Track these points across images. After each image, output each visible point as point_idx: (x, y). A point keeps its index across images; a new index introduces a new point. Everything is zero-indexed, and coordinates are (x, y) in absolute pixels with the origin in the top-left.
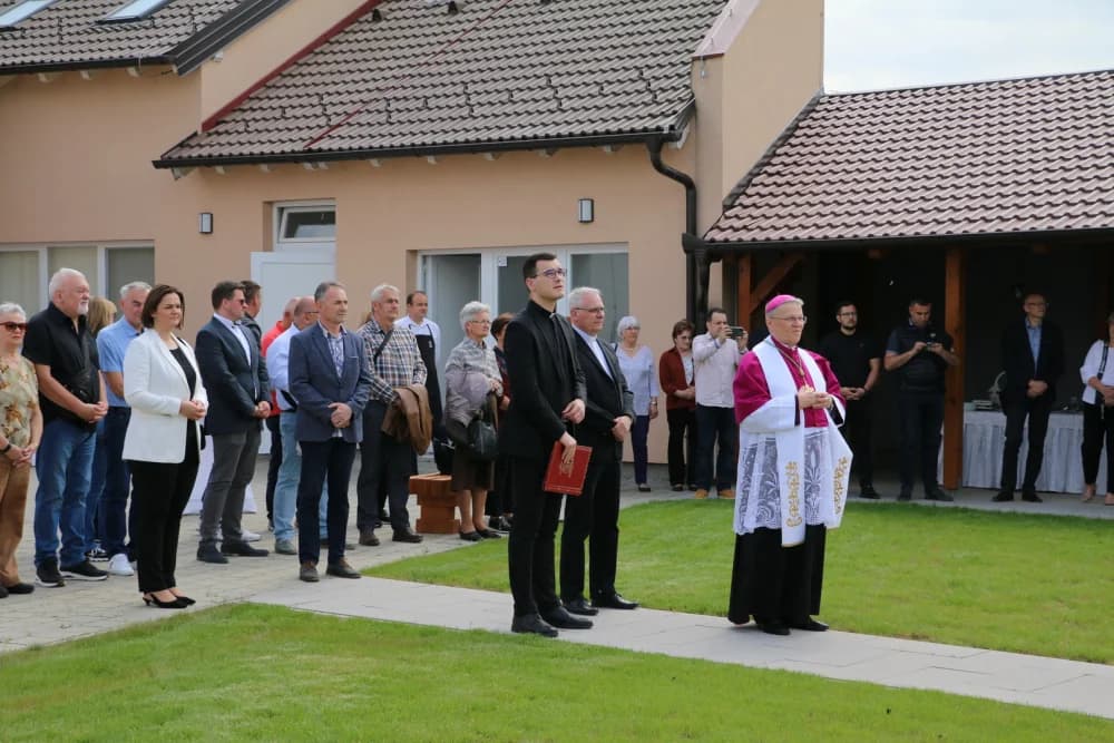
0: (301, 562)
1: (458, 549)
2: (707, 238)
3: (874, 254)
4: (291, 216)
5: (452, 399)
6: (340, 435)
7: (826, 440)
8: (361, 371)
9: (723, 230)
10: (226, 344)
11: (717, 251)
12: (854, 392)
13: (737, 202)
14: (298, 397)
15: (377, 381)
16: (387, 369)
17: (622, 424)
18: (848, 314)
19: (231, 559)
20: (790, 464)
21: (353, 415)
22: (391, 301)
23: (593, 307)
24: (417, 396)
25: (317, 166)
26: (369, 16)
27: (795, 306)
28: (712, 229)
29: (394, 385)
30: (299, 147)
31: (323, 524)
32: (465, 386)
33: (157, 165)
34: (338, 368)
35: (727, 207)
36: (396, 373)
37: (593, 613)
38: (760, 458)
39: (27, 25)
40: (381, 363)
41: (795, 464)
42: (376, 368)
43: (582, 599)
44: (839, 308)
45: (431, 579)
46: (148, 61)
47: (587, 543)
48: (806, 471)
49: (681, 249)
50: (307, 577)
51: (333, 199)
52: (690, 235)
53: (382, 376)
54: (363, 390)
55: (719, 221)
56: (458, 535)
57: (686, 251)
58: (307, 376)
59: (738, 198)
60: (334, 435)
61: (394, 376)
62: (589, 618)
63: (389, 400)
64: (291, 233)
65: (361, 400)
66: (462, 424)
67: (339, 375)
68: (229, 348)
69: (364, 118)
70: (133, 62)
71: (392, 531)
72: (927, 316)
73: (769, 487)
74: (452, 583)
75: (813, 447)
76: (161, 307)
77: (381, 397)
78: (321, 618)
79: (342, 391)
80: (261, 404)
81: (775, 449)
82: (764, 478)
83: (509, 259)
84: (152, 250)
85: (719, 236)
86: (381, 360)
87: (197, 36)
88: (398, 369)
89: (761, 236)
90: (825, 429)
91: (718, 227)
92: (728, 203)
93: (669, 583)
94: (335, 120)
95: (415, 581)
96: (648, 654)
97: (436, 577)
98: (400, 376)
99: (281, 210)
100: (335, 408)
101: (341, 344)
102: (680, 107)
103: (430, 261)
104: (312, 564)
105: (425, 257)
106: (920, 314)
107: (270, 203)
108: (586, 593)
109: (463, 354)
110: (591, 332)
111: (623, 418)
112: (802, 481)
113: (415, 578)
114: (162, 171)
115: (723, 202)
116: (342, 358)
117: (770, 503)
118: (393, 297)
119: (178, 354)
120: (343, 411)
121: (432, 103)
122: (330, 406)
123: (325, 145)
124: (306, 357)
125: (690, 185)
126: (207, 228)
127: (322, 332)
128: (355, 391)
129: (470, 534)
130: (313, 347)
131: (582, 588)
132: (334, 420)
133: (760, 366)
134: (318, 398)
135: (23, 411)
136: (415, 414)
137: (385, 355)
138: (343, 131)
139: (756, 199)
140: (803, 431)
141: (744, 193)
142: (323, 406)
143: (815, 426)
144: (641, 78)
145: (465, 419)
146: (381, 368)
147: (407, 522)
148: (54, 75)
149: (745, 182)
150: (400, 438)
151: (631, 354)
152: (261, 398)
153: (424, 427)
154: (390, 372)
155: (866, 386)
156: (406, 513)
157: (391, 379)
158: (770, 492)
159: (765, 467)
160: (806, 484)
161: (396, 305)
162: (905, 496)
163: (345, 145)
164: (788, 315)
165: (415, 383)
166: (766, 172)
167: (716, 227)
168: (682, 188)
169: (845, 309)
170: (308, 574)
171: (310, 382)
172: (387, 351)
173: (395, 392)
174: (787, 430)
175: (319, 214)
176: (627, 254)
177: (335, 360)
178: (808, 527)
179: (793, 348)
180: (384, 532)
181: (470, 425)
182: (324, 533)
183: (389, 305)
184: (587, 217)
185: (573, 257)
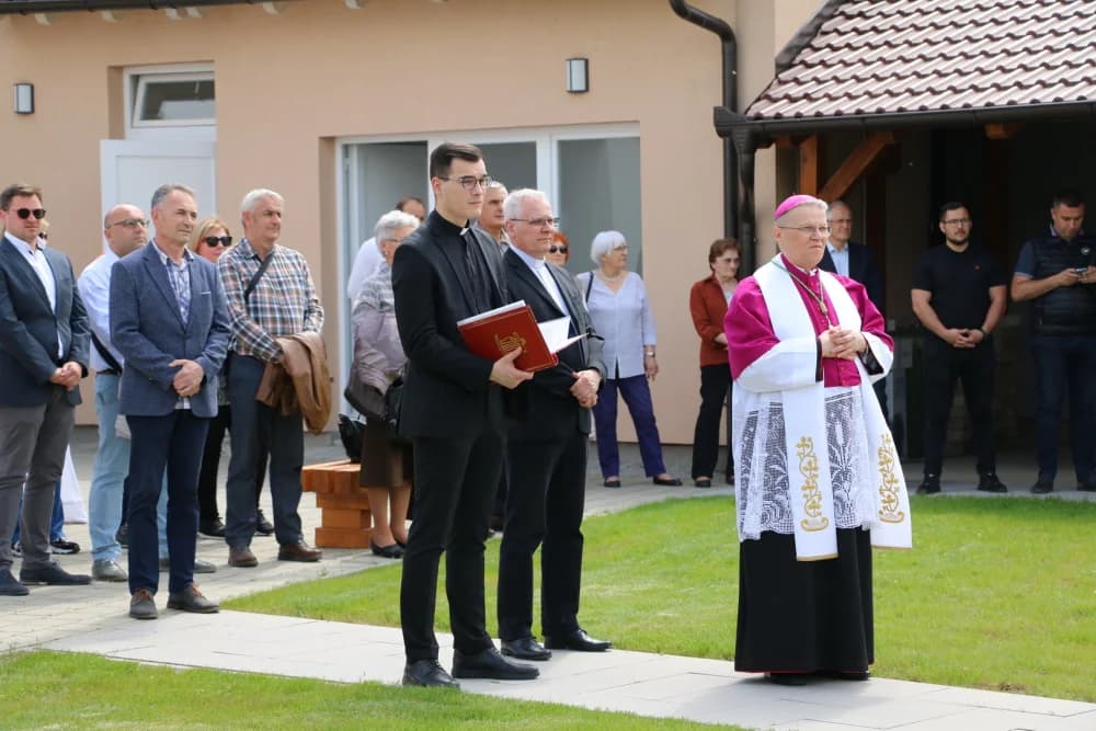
0: (132, 592)
1: (369, 570)
2: (751, 113)
3: (994, 132)
4: (151, 87)
5: (362, 354)
6: (187, 406)
7: (857, 405)
8: (215, 312)
9: (775, 101)
10: (10, 273)
11: (766, 133)
12: (966, 335)
13: (798, 59)
14: (123, 351)
15: (248, 328)
16: (263, 310)
17: (586, 381)
18: (955, 221)
19: (34, 590)
20: (803, 439)
21: (205, 378)
22: (270, 213)
23: (536, 217)
24: (307, 349)
25: (186, 13)
27: (815, 210)
28: (758, 100)
29: (275, 333)
31: (162, 536)
32: (382, 336)
34: (182, 310)
35: (782, 67)
36: (278, 316)
37: (543, 657)
38: (762, 433)
40: (255, 302)
41: (810, 440)
42: (248, 310)
43: (529, 638)
44: (944, 212)
45: (321, 612)
47: (537, 557)
48: (830, 450)
49: (713, 129)
50: (142, 613)
51: (212, 61)
52: (728, 110)
53: (257, 320)
54: (218, 341)
55: (769, 87)
56: (370, 552)
57: (721, 134)
58: (137, 321)
59: (799, 53)
60: (178, 407)
61: (274, 320)
62: (534, 664)
63: (266, 355)
64: (151, 112)
65: (217, 355)
66: (377, 391)
67: (185, 319)
68: (16, 281)
71: (278, 546)
72: (1079, 222)
73: (775, 474)
74: (351, 618)
75: (839, 414)
77: (256, 350)
78: (147, 670)
79: (188, 342)
80: (66, 366)
81: (782, 418)
85: (768, 110)
86: (255, 297)
88: (281, 311)
89: (828, 109)
90: (855, 388)
91: (768, 97)
92: (785, 61)
93: (662, 614)
95: (298, 615)
96: (607, 713)
97: (328, 609)
98: (283, 321)
99: (136, 79)
100: (180, 367)
101: (186, 274)
103: (354, 154)
104: (148, 593)
105: (346, 148)
106: (1068, 219)
107: (118, 70)
108: (536, 627)
109: (379, 288)
110: (536, 254)
111: (586, 372)
112: (824, 464)
113: (298, 611)
115: (776, 60)
116: (187, 294)
117: (777, 497)
118: (275, 208)
120: (190, 371)
122: (171, 365)
124: (136, 293)
125: (726, 35)
126: (25, 106)
127: (157, 257)
128: (208, 342)
129: (390, 547)
130: (147, 279)
131: (530, 623)
132: (178, 384)
133: (762, 298)
134: (155, 353)
136: (306, 375)
137: (261, 290)
139: (826, 55)
140: (823, 392)
141: (809, 45)
142: (163, 364)
143: (840, 385)
145: (381, 383)
146: (256, 309)
147: (298, 532)
149: (811, 30)
150: (285, 412)
151: (615, 287)
152: (69, 357)
153: (319, 394)
154: (269, 315)
155: (985, 328)
156: (298, 520)
157: (270, 326)
158: (777, 482)
159: (770, 446)
160: (833, 470)
161: (279, 220)
162: (1045, 485)
164: (804, 223)
165: (304, 330)
166: (842, 13)
167: (766, 97)
168: (714, 40)
169: (952, 214)
170: (142, 609)
171: (141, 330)
172: (263, 285)
173: (276, 345)
174: (803, 387)
175: (193, 84)
176: (638, 138)
177: (178, 298)
178: (839, 532)
179: (812, 273)
180: (264, 547)
181: (389, 391)
182: (163, 551)
183: (267, 220)
184: (579, 85)
185: (564, 146)
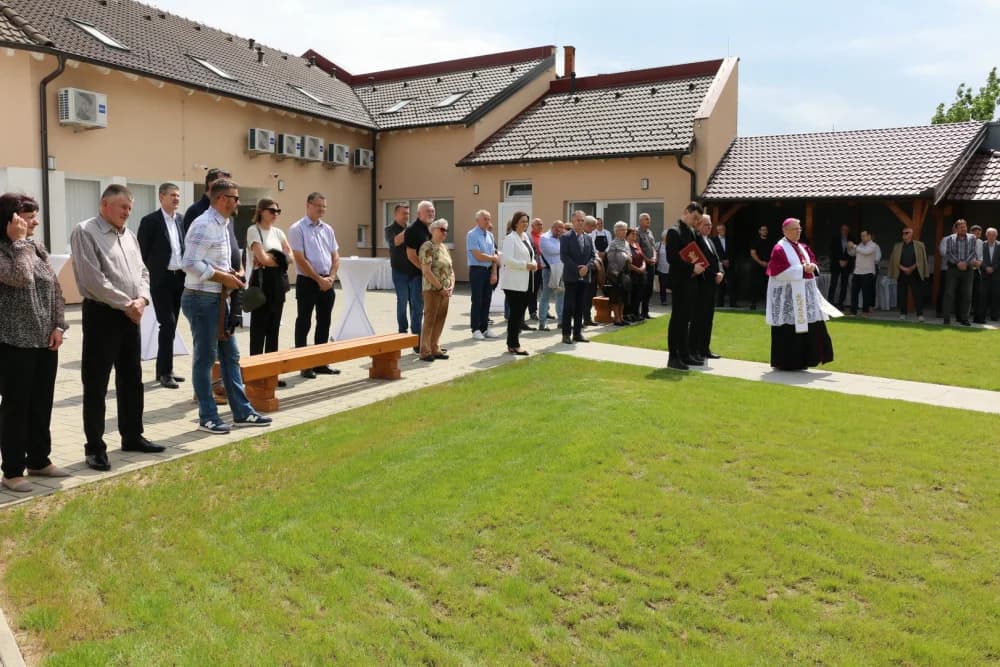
0: (564, 335)
2: (700, 196)
3: (778, 204)
4: (512, 187)
5: (611, 264)
6: (583, 279)
8: (591, 251)
9: (708, 193)
13: (712, 181)
20: (798, 295)
26: (540, 104)
27: (797, 223)
28: (702, 192)
30: (518, 157)
32: (616, 259)
33: (457, 165)
34: (582, 250)
35: (709, 183)
38: (784, 293)
39: (402, 110)
41: (801, 295)
46: (455, 123)
48: (806, 298)
51: (532, 179)
54: (592, 260)
55: (705, 189)
59: (712, 179)
64: (511, 194)
65: (592, 264)
66: (615, 275)
69: (545, 145)
70: (447, 123)
73: (788, 306)
75: (808, 288)
76: (520, 221)
81: (791, 288)
82: (786, 302)
83: (609, 205)
84: (452, 202)
85: (706, 196)
87: (474, 112)
90: (812, 279)
91: (705, 192)
94: (532, 146)
99: (507, 184)
100: (581, 267)
101: (583, 239)
102: (690, 140)
104: (567, 336)
105: (571, 204)
107: (503, 181)
109: (615, 245)
111: (720, 273)
112: (805, 303)
114: (460, 168)
115: (706, 181)
116: (583, 245)
117: (789, 313)
119: (525, 242)
120: (584, 269)
121: (574, 138)
122: (578, 267)
123: (530, 156)
125: (693, 173)
126: (476, 192)
134: (574, 262)
135: (446, 270)
138: (536, 150)
139: (719, 180)
140: (804, 281)
141: (714, 177)
143: (809, 279)
144: (668, 128)
145: (616, 273)
148: (396, 132)
149: (713, 173)
158: (789, 308)
159: (786, 297)
160: (807, 305)
163: (538, 156)
164: (795, 227)
166: (721, 169)
168: (689, 175)
169: (763, 228)
170: (566, 341)
171: (571, 256)
174: (799, 278)
175: (525, 186)
176: (664, 203)
178: (809, 324)
181: (619, 275)
184: (645, 187)
185: (638, 204)
